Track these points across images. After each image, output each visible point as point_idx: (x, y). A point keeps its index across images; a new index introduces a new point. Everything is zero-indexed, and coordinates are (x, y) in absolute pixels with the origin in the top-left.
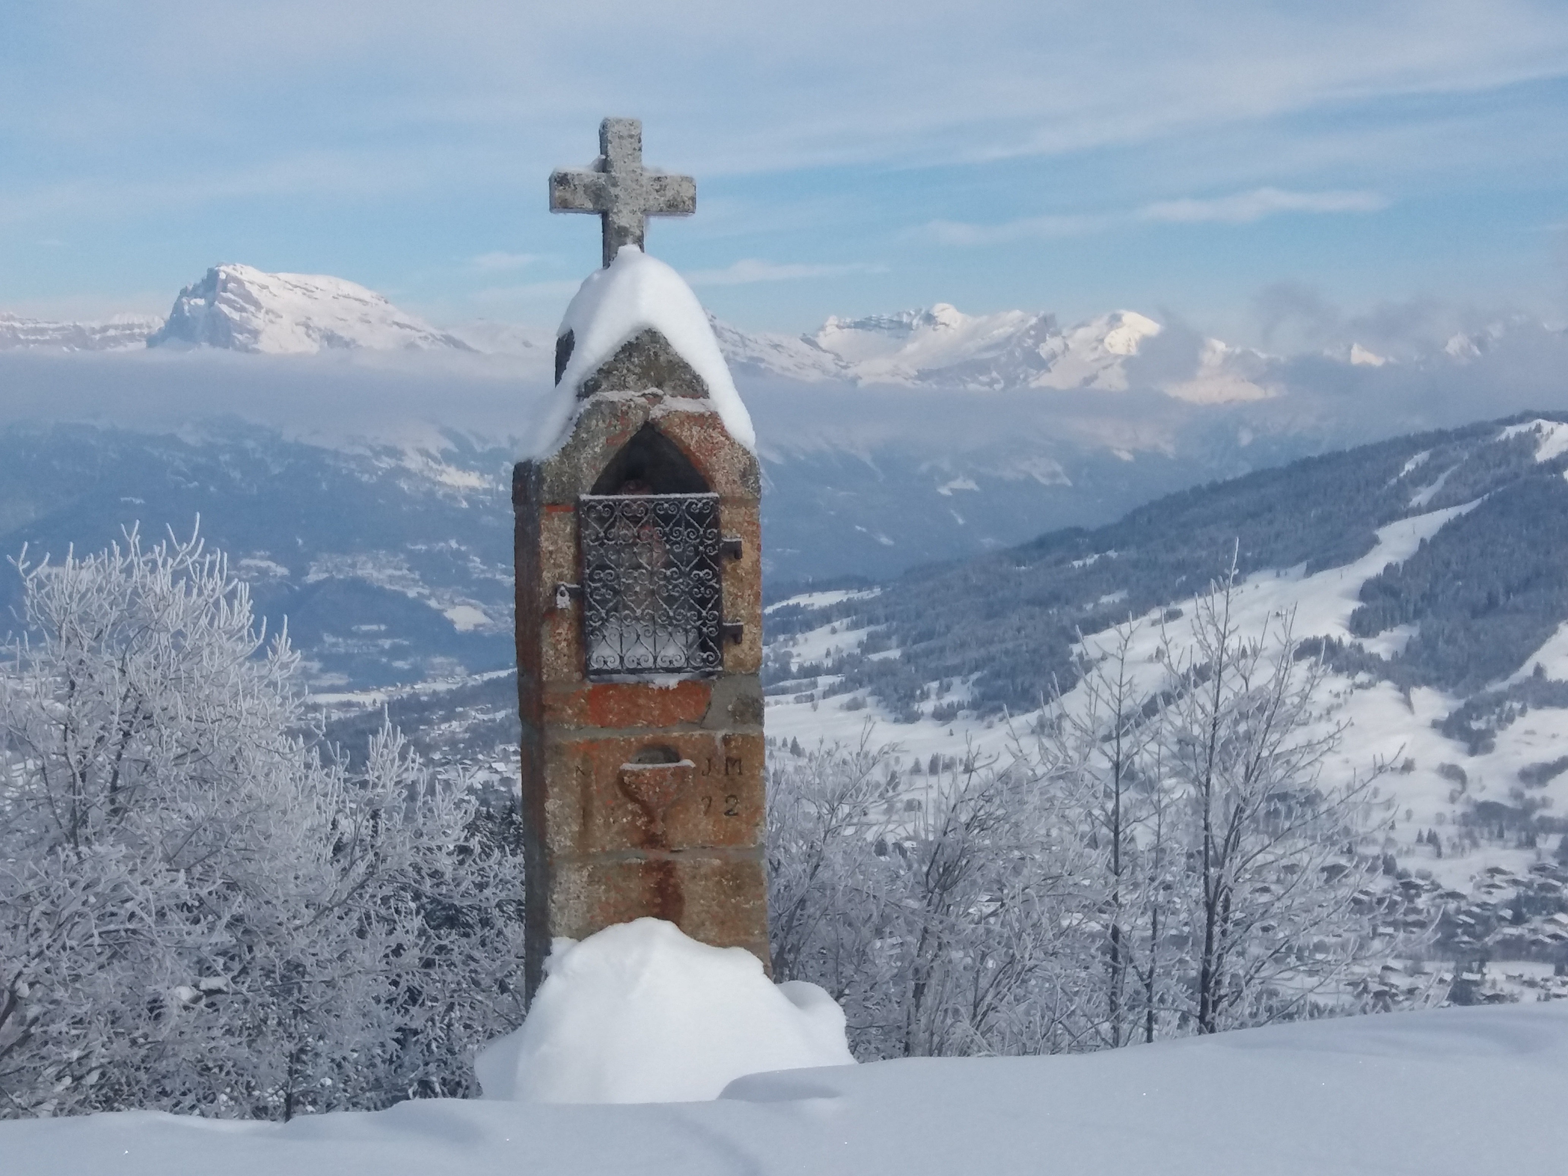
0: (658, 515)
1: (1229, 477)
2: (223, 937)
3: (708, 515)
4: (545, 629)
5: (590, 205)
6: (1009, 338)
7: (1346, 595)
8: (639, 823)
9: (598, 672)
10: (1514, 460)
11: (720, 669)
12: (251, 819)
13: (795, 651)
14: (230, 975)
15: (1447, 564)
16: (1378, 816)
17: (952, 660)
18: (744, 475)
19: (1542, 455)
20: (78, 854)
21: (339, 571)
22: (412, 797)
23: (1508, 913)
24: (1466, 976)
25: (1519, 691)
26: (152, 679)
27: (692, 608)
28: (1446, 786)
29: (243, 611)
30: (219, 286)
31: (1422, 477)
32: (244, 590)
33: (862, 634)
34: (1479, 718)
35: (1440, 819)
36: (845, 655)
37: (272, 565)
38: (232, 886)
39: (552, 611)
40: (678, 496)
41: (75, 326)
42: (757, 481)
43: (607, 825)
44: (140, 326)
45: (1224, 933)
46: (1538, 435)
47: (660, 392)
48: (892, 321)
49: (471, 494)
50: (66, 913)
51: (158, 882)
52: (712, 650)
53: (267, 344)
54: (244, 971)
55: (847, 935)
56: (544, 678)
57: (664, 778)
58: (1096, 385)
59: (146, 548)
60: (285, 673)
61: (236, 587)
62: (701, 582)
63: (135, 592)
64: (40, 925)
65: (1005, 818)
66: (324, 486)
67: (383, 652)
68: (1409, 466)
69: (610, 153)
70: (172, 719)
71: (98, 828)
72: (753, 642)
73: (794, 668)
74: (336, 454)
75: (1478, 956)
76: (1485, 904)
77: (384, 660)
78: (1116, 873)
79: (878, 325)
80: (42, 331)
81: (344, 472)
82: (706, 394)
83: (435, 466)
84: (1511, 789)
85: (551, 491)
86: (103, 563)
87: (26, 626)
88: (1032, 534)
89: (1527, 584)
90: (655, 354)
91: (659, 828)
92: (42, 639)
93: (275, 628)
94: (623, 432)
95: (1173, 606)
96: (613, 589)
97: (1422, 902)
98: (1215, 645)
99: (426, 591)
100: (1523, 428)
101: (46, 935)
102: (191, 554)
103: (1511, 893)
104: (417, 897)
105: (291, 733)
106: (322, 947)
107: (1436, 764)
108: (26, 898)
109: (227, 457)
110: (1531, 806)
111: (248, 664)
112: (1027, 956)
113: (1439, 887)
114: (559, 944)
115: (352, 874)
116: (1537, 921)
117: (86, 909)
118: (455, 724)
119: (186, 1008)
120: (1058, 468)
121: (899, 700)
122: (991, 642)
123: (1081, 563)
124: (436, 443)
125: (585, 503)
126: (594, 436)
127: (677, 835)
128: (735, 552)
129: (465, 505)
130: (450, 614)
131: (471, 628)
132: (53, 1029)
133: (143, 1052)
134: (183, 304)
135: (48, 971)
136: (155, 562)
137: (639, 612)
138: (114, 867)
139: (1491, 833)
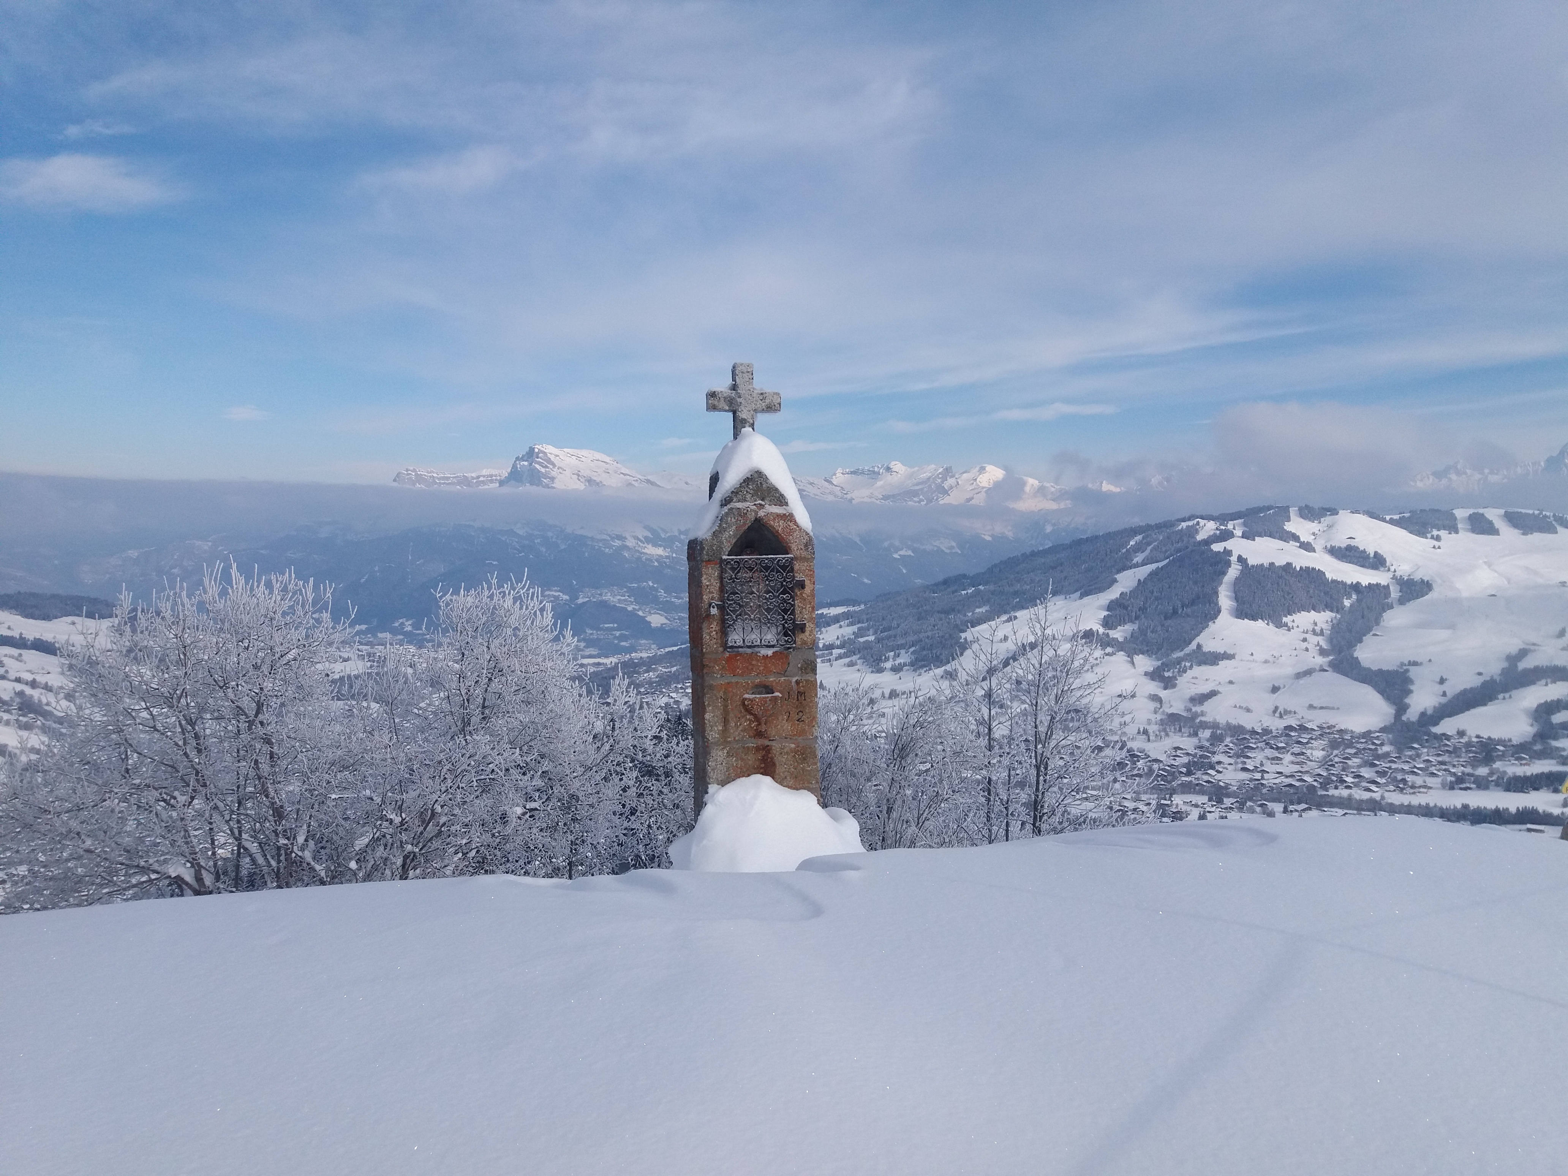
0: (762, 566)
1: (1041, 549)
2: (538, 782)
3: (788, 566)
4: (705, 625)
5: (727, 408)
6: (929, 478)
7: (1100, 608)
8: (753, 726)
9: (732, 647)
10: (1185, 539)
11: (794, 645)
12: (552, 722)
13: (821, 637)
14: (541, 802)
15: (1152, 592)
16: (1117, 721)
17: (901, 641)
18: (806, 545)
19: (1200, 537)
20: (466, 740)
21: (594, 597)
22: (632, 711)
23: (1184, 770)
24: (1163, 802)
25: (1188, 657)
26: (503, 652)
27: (779, 614)
28: (1153, 705)
29: (549, 616)
30: (535, 455)
31: (1138, 548)
32: (549, 606)
33: (855, 628)
34: (1168, 671)
35: (1149, 722)
36: (846, 638)
37: (561, 594)
38: (543, 756)
39: (708, 616)
40: (772, 556)
41: (464, 476)
42: (813, 549)
43: (737, 726)
44: (496, 476)
45: (1045, 781)
46: (1198, 527)
47: (763, 503)
48: (869, 471)
49: (659, 559)
50: (459, 770)
51: (506, 755)
52: (790, 636)
53: (557, 484)
54: (548, 799)
55: (853, 782)
56: (704, 650)
57: (766, 702)
58: (973, 502)
59: (500, 586)
60: (569, 648)
61: (545, 605)
62: (784, 600)
63: (494, 608)
64: (446, 776)
65: (933, 722)
66: (586, 554)
67: (615, 638)
68: (1132, 543)
69: (737, 381)
70: (513, 671)
71: (475, 727)
72: (811, 631)
73: (821, 645)
74: (592, 539)
75: (1169, 792)
76: (1173, 765)
77: (616, 642)
78: (990, 751)
79: (863, 473)
80: (447, 478)
81: (596, 547)
82: (787, 504)
83: (641, 545)
84: (1185, 707)
85: (708, 555)
86: (478, 593)
87: (440, 625)
88: (941, 578)
89: (1193, 603)
90: (761, 483)
91: (763, 728)
92: (449, 632)
93: (564, 626)
94: (745, 524)
95: (1013, 614)
96: (739, 604)
97: (1140, 764)
98: (1039, 633)
99: (637, 607)
100: (1190, 523)
101: (449, 781)
102: (523, 588)
103: (1185, 760)
104: (632, 761)
105: (573, 679)
106: (587, 787)
107: (1147, 694)
108: (440, 762)
109: (539, 541)
110: (1196, 715)
111: (550, 644)
112: (945, 793)
113: (1149, 756)
114: (712, 788)
115: (602, 750)
116: (1199, 774)
117: (469, 768)
118: (651, 673)
119: (519, 818)
120: (954, 544)
121: (874, 662)
122: (920, 632)
123: (965, 592)
124: (641, 533)
125: (725, 560)
126: (730, 526)
127: (772, 732)
128: (802, 585)
129: (656, 564)
130: (648, 619)
131: (659, 625)
132: (453, 828)
133: (498, 840)
134: (517, 464)
135: (450, 800)
136: (504, 592)
137: (752, 616)
138: (483, 747)
139: (1175, 729)
